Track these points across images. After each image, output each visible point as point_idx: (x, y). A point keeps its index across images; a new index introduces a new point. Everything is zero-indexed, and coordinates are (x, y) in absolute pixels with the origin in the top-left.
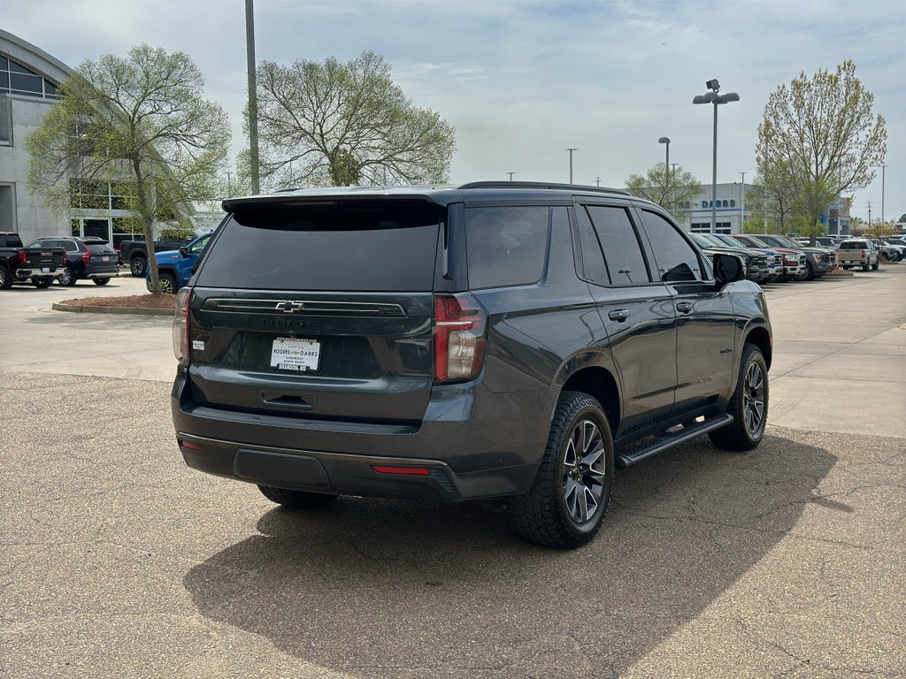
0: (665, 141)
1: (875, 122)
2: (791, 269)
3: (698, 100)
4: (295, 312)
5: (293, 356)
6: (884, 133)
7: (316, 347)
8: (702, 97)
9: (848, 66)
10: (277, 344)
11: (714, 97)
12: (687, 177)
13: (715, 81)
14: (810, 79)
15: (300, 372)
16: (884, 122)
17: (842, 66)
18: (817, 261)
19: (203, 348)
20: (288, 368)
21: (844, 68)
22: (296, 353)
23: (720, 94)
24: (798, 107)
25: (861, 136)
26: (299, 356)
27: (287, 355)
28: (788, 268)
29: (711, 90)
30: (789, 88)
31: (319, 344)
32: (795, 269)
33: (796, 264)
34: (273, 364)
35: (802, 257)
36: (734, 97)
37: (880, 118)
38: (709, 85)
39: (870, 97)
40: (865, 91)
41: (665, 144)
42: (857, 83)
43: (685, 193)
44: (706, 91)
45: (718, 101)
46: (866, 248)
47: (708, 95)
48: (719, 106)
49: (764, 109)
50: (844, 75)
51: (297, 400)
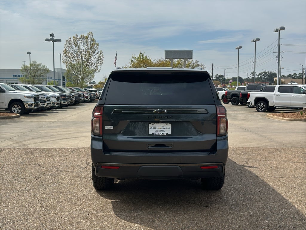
0: (29, 53)
1: (100, 52)
2: (86, 99)
3: (47, 40)
4: (163, 113)
5: (159, 129)
6: (103, 56)
7: (169, 126)
8: (49, 39)
9: (91, 34)
10: (151, 126)
11: (53, 39)
12: (44, 66)
13: (53, 34)
14: (79, 36)
15: (163, 135)
16: (102, 53)
17: (89, 34)
18: (93, 96)
19: (112, 129)
20: (158, 134)
21: (90, 34)
22: (160, 128)
23: (55, 39)
24: (76, 45)
25: (95, 56)
26: (162, 129)
27: (156, 129)
28: (85, 98)
29: (51, 37)
30: (72, 39)
31: (170, 125)
32: (87, 99)
33: (87, 97)
34: (150, 132)
35: (89, 95)
36: (59, 40)
37: (101, 51)
38: (51, 35)
39: (98, 44)
40: (96, 42)
41: (29, 54)
42: (94, 40)
43: (43, 72)
44: (50, 37)
45: (54, 41)
46: (97, 92)
47: (51, 38)
48: (54, 43)
49: (64, 45)
50: (90, 36)
51: (163, 146)
